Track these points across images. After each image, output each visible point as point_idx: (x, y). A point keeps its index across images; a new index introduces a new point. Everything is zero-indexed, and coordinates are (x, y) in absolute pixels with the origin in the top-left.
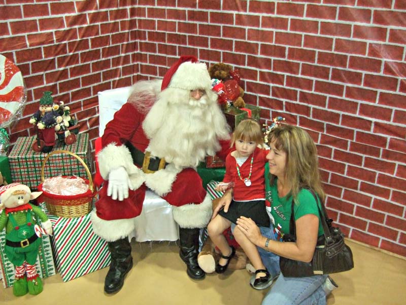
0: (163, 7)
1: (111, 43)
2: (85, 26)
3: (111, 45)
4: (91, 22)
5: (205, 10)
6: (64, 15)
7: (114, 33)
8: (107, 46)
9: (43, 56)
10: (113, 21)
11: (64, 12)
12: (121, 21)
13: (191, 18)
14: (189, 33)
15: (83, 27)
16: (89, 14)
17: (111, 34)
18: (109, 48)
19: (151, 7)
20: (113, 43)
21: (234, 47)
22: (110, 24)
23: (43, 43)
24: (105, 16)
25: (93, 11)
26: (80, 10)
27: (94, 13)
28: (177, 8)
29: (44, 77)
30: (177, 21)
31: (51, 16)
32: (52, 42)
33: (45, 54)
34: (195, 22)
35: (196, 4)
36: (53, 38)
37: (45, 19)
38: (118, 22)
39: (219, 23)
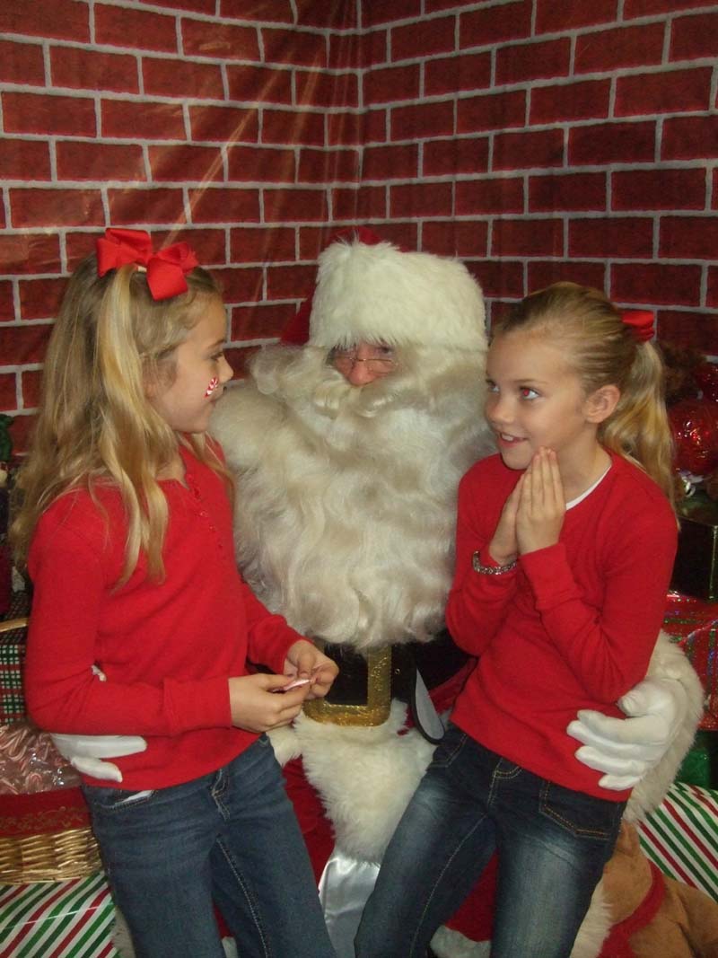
0: (444, 178)
1: (265, 294)
2: (176, 227)
3: (265, 301)
4: (197, 217)
5: (594, 168)
6: (104, 186)
7: (276, 264)
8: (252, 304)
9: (18, 311)
10: (274, 225)
11: (104, 176)
12: (301, 228)
13: (540, 202)
14: (530, 254)
15: (167, 233)
16: (191, 191)
17: (267, 264)
18: (257, 309)
19: (404, 181)
20: (272, 295)
21: (704, 288)
22: (263, 231)
23: (18, 268)
24: (246, 205)
25: (205, 184)
26: (159, 175)
27: (210, 191)
28: (492, 174)
29: (19, 381)
30: (490, 218)
31: (56, 183)
32: (56, 267)
33: (23, 304)
34: (556, 215)
35: (562, 149)
36: (58, 253)
37: (34, 190)
38: (292, 230)
39: (645, 208)
